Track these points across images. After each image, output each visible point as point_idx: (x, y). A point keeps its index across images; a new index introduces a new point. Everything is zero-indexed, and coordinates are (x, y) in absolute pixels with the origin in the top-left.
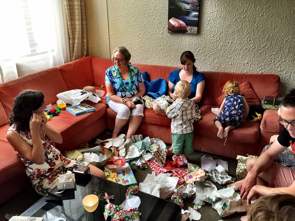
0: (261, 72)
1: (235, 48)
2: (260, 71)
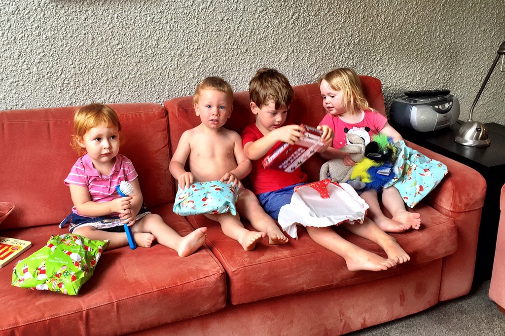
0: (317, 75)
1: (253, 23)
2: (315, 75)
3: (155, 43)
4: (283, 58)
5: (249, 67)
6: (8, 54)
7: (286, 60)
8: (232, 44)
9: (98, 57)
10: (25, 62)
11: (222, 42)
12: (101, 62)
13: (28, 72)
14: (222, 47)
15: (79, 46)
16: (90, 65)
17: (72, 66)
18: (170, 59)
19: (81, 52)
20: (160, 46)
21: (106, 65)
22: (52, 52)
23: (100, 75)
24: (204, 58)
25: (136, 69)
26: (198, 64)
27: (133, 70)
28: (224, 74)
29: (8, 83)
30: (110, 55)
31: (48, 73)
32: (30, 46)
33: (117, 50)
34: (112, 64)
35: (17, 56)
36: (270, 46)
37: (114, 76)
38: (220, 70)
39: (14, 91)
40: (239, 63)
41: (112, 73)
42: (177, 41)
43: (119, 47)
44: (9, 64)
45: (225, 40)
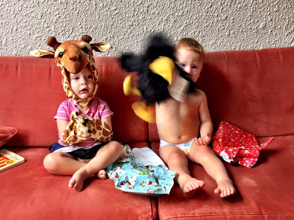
3: (145, 9)
4: (261, 26)
5: (227, 33)
6: (33, 15)
7: (264, 28)
8: (213, 12)
9: (100, 20)
10: (46, 21)
11: (204, 10)
12: (102, 24)
13: (48, 29)
14: (204, 14)
15: (85, 10)
16: (94, 26)
17: (80, 26)
18: (158, 24)
19: (87, 15)
20: (149, 12)
21: (106, 27)
22: (65, 15)
23: (101, 34)
24: (187, 24)
25: (129, 31)
26: (182, 29)
27: (127, 31)
28: (204, 38)
29: (34, 37)
30: (109, 19)
31: (62, 31)
32: (49, 9)
33: (115, 15)
34: (110, 26)
35: (40, 16)
36: (249, 14)
37: (112, 36)
38: (200, 35)
39: (38, 44)
40: (219, 29)
41: (111, 33)
42: (165, 9)
43: (116, 12)
44: (35, 23)
45: (207, 8)
